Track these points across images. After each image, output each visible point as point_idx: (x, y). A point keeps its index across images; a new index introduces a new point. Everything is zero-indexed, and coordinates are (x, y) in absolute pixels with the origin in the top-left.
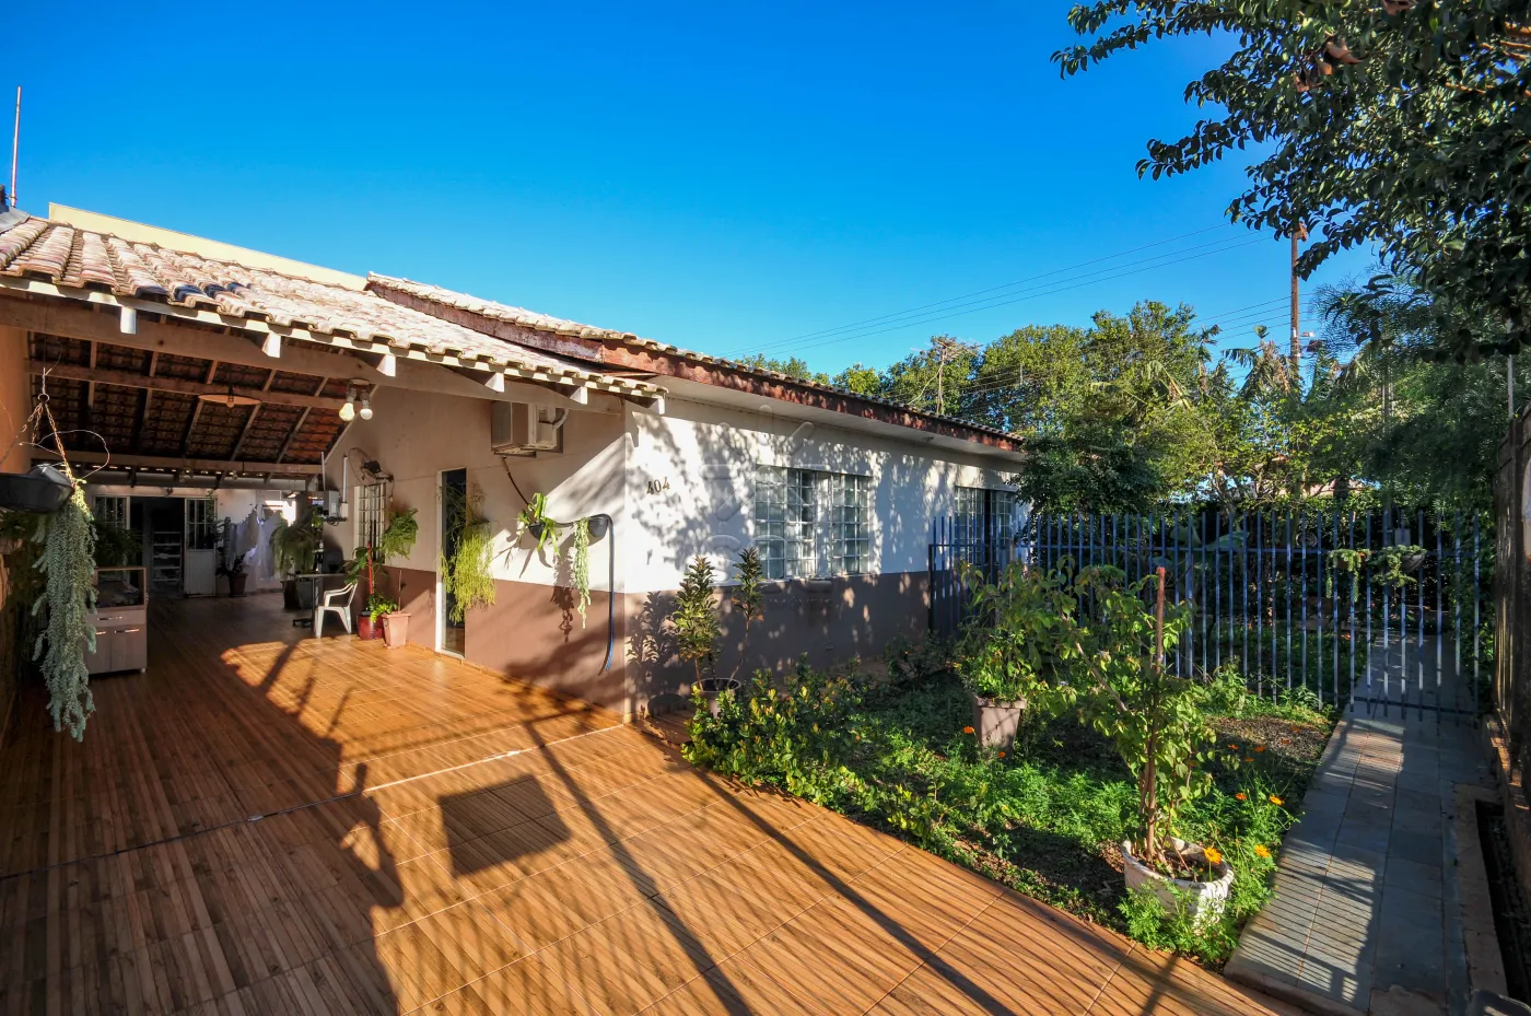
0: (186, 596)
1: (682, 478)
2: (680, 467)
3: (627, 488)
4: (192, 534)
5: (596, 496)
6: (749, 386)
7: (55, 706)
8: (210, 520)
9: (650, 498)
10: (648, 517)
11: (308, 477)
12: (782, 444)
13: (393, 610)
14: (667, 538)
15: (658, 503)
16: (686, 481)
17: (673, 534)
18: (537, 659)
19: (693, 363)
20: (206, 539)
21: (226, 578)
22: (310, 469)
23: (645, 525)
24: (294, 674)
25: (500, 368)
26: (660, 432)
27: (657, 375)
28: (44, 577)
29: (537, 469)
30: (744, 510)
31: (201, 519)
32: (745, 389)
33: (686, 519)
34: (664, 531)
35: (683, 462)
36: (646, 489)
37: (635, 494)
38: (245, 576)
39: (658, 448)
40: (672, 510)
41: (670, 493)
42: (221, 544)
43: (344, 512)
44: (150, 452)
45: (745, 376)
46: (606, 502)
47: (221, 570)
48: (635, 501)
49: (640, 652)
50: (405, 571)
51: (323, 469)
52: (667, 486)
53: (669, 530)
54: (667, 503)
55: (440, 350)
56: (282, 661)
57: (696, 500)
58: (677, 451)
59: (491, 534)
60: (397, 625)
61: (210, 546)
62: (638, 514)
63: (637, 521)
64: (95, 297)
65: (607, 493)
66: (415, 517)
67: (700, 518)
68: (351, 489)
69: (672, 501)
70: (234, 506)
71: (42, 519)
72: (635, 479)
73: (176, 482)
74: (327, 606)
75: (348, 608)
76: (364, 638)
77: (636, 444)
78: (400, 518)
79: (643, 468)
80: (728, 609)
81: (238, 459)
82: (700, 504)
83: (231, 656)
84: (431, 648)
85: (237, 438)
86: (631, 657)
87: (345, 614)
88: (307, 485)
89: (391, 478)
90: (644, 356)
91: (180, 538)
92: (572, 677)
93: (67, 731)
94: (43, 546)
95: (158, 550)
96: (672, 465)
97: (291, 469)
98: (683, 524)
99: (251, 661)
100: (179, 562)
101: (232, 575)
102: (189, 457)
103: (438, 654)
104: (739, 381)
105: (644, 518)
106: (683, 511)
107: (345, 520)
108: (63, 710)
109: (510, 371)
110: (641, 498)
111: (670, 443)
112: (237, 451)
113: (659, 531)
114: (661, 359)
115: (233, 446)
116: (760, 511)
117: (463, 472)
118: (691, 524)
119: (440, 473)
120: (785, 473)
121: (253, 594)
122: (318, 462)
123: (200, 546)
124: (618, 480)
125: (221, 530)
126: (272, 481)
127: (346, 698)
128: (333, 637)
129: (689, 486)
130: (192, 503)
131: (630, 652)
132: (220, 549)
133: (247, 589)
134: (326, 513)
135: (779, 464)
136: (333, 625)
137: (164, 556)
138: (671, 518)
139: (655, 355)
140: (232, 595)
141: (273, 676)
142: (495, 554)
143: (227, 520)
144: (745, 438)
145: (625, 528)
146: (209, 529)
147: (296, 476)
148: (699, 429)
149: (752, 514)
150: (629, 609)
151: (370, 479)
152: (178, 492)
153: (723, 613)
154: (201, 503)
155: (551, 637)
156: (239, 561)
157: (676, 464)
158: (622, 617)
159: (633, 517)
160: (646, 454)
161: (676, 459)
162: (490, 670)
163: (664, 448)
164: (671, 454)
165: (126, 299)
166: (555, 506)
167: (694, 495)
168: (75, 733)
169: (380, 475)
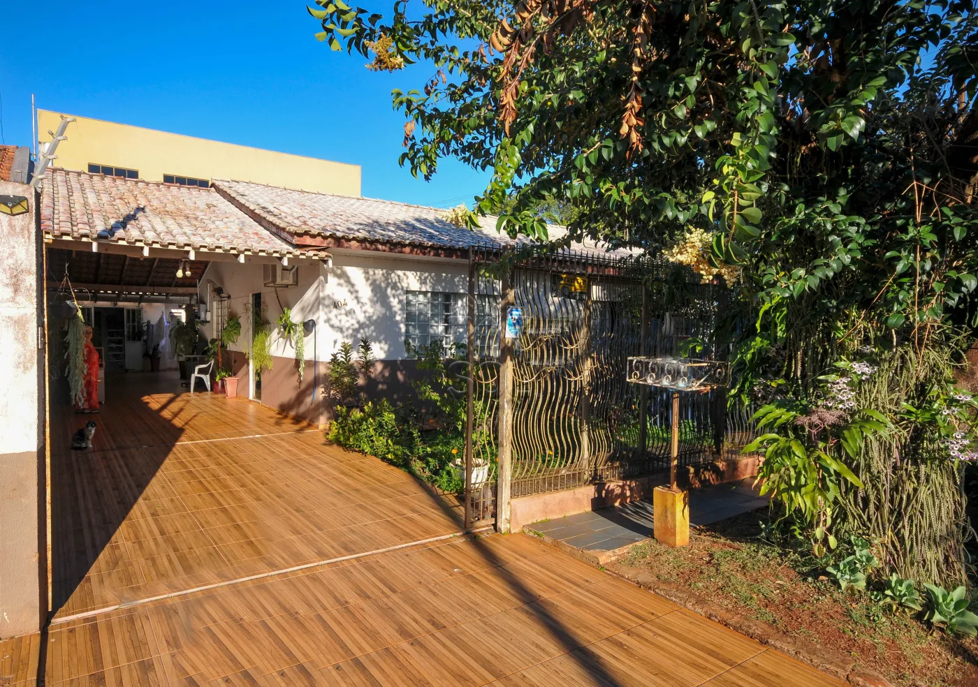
0: (127, 371)
1: (355, 301)
2: (354, 295)
3: (321, 307)
4: (128, 333)
5: (310, 311)
6: (387, 249)
7: (73, 393)
8: (139, 322)
9: (335, 311)
10: (335, 322)
11: (191, 295)
12: (426, 278)
13: (229, 376)
14: (346, 334)
15: (340, 314)
16: (358, 302)
17: (350, 331)
18: (290, 400)
19: (349, 240)
20: (137, 334)
21: (149, 360)
22: (191, 290)
23: (332, 326)
24: (174, 407)
25: (243, 252)
26: (343, 276)
27: (328, 248)
28: (68, 343)
29: (289, 294)
30: (398, 318)
31: (134, 321)
32: (384, 251)
33: (358, 322)
34: (344, 329)
35: (357, 292)
36: (332, 307)
37: (326, 310)
38: (159, 359)
39: (340, 285)
40: (349, 318)
41: (348, 308)
42: (145, 337)
43: (208, 319)
44: (104, 282)
45: (383, 244)
46: (314, 314)
47: (146, 355)
48: (326, 314)
49: (329, 393)
50: (236, 352)
51: (198, 290)
52: (346, 304)
53: (348, 329)
54: (346, 315)
55: (214, 247)
56: (171, 401)
57: (365, 312)
58: (353, 285)
59: (271, 330)
60: (231, 384)
61: (140, 340)
62: (328, 321)
63: (327, 325)
64: (84, 239)
65: (314, 309)
66: (240, 320)
67: (368, 323)
68: (211, 302)
69: (348, 313)
70: (153, 313)
71: (67, 321)
72: (327, 302)
73: (118, 299)
74: (196, 374)
75: (208, 376)
76: (216, 393)
77: (326, 282)
78: (233, 322)
79: (331, 296)
80: (387, 374)
81: (150, 285)
82: (367, 315)
83: (146, 399)
84: (247, 398)
85: (150, 272)
86: (324, 395)
87: (207, 379)
88: (190, 300)
89: (229, 297)
90: (319, 239)
91: (122, 334)
92: (302, 409)
93: (77, 403)
94: (67, 331)
95: (111, 341)
96: (349, 294)
97: (181, 290)
98: (357, 326)
99: (155, 401)
100: (122, 349)
101: (152, 357)
102: (124, 284)
103: (250, 401)
104: (380, 247)
105: (332, 322)
106: (356, 319)
107: (209, 322)
108: (76, 396)
109: (247, 253)
110: (330, 312)
111: (348, 281)
112: (150, 280)
113: (341, 330)
114: (329, 239)
115: (148, 277)
116: (410, 317)
117: (260, 294)
118: (362, 326)
119: (251, 295)
120: (429, 295)
121: (164, 370)
122: (195, 286)
123: (134, 339)
124: (318, 302)
125: (145, 328)
126: (171, 298)
127: (195, 416)
128: (200, 392)
129: (360, 305)
130: (128, 311)
131: (323, 392)
132: (145, 341)
133: (161, 367)
134: (199, 318)
135: (424, 289)
136: (200, 386)
137: (114, 345)
138: (348, 322)
139: (325, 238)
140: (152, 370)
141: (164, 407)
142: (272, 342)
143: (149, 322)
144: (399, 276)
145: (322, 327)
146: (138, 328)
147: (184, 295)
148: (367, 273)
149: (403, 320)
150: (322, 370)
151: (218, 298)
152: (121, 304)
153: (383, 376)
154: (134, 311)
155: (296, 388)
156: (156, 349)
157: (352, 293)
158: (319, 375)
159: (325, 322)
160: (333, 287)
161: (352, 290)
162: (271, 407)
163: (345, 284)
164: (350, 287)
165: (94, 240)
166: (295, 316)
167: (364, 309)
168: (80, 404)
169: (223, 295)
